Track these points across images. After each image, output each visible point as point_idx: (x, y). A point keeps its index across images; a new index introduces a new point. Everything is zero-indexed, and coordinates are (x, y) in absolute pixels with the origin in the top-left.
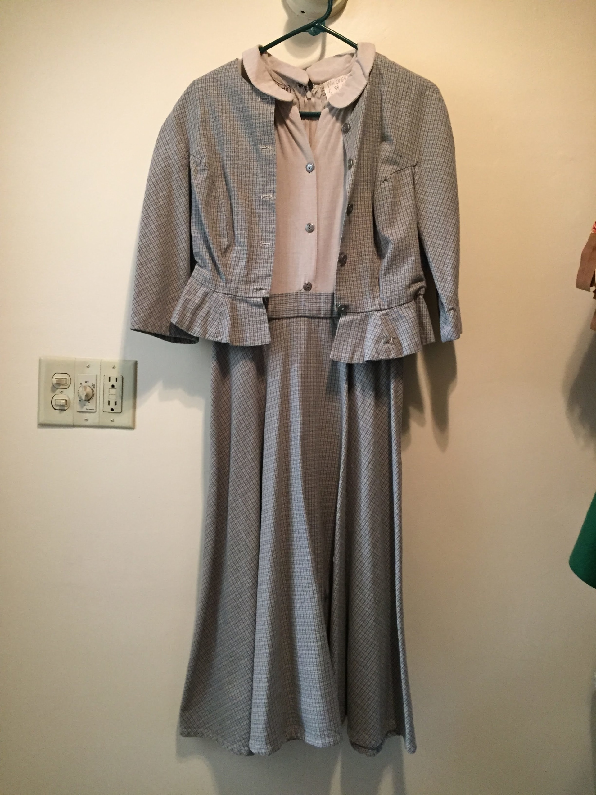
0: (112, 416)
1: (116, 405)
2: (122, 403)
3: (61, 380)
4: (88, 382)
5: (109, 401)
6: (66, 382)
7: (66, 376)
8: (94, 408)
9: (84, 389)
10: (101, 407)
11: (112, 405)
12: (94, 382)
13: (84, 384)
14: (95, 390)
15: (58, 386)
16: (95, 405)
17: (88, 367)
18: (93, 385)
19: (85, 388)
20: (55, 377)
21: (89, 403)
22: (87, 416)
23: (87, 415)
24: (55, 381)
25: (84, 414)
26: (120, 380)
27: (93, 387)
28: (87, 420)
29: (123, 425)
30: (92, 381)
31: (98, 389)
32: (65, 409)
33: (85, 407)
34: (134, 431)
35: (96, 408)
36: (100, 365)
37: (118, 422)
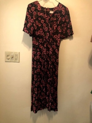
2: (17, 58)
17: (12, 53)
20: (7, 54)
21: (12, 58)
28: (12, 61)
31: (14, 56)
32: (9, 59)
34: (19, 63)
36: (14, 53)
37: (17, 61)
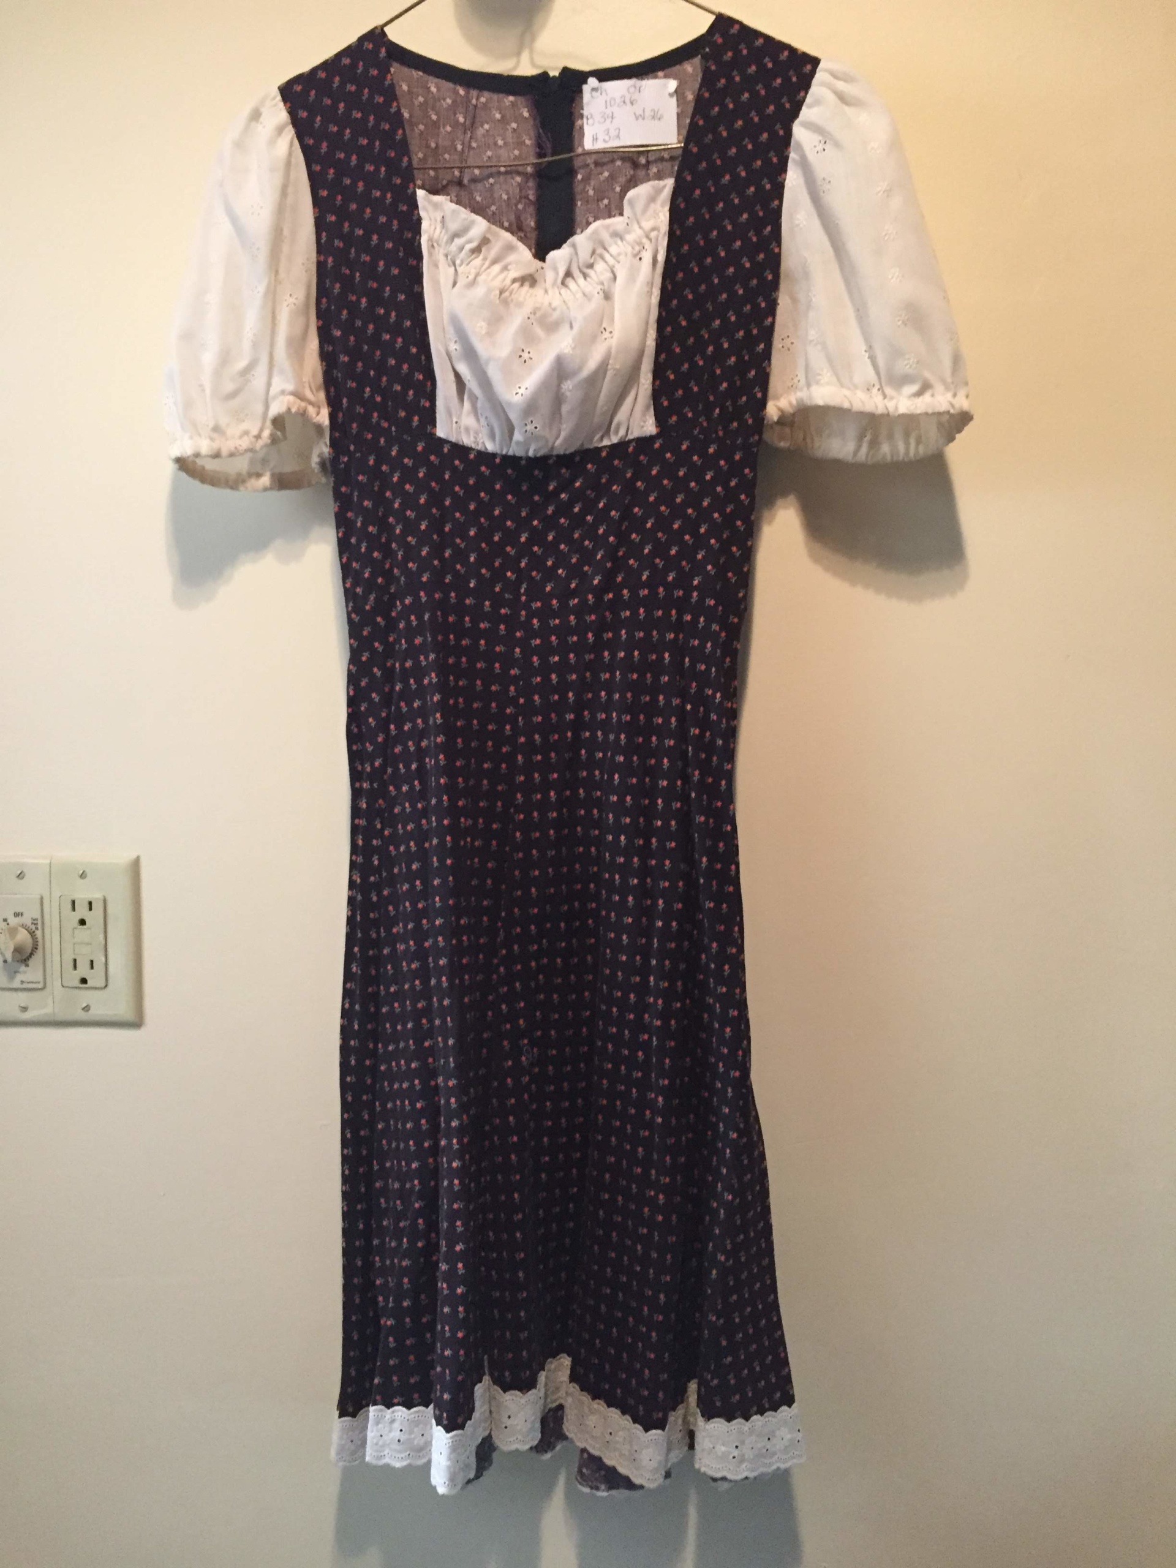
0: (86, 997)
1: (92, 967)
2: (106, 961)
4: (22, 915)
5: (75, 961)
8: (41, 979)
9: (8, 936)
10: (57, 974)
11: (83, 970)
12: (38, 915)
13: (13, 921)
14: (39, 933)
16: (41, 973)
17: (20, 876)
18: (34, 922)
19: (13, 932)
21: (27, 965)
22: (22, 998)
23: (21, 995)
25: (14, 994)
26: (98, 907)
27: (34, 929)
28: (24, 1009)
29: (114, 1019)
30: (31, 913)
31: (47, 931)
33: (19, 977)
34: (143, 1029)
35: (45, 979)
36: (52, 872)
37: (97, 1012)
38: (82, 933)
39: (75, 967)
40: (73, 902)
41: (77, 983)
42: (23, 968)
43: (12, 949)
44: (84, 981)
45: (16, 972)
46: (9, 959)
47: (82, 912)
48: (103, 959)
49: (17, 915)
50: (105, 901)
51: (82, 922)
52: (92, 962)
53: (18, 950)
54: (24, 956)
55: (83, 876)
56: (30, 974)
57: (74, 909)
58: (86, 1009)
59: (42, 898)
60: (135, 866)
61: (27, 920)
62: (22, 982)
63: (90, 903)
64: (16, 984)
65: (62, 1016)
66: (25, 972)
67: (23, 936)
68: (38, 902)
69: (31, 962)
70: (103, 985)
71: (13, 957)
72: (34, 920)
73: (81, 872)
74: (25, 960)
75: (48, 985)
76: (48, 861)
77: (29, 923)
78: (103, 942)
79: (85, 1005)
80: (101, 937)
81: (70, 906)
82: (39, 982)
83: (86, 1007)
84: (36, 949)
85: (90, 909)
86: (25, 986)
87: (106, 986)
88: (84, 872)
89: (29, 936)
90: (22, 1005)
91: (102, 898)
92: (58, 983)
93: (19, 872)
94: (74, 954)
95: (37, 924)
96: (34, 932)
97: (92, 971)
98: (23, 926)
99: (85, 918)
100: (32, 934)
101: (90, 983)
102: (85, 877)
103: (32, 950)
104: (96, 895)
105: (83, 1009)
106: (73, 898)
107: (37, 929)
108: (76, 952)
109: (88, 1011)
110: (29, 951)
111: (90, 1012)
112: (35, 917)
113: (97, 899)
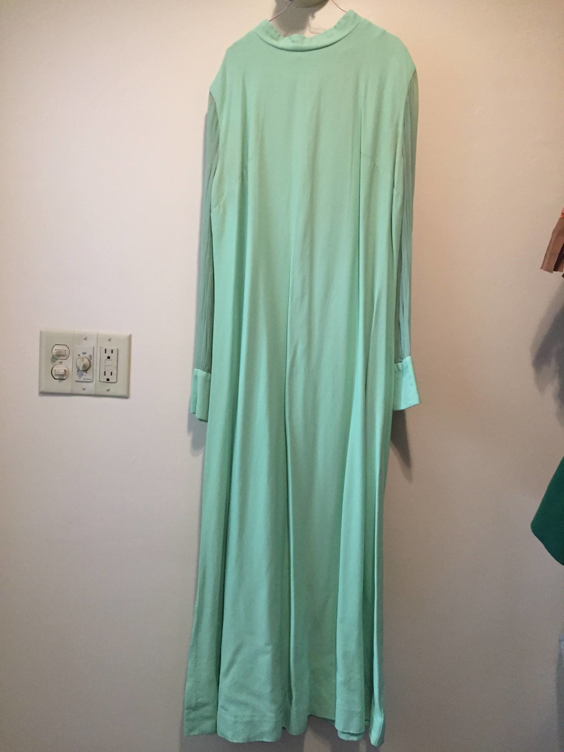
0: (109, 386)
2: (117, 374)
3: (60, 352)
4: (86, 353)
6: (65, 352)
7: (65, 348)
9: (81, 360)
10: (98, 377)
11: (108, 376)
13: (82, 355)
14: (92, 361)
15: (57, 357)
16: (92, 376)
19: (83, 359)
20: (55, 348)
23: (85, 384)
24: (54, 352)
25: (82, 384)
26: (115, 352)
28: (84, 389)
29: (119, 395)
30: (89, 353)
32: (65, 378)
33: (83, 377)
35: (93, 378)
36: (98, 338)
37: (112, 392)
38: (109, 362)
39: (105, 375)
40: (106, 350)
41: (106, 381)
42: (85, 373)
43: (83, 366)
44: (108, 380)
45: (82, 375)
46: (81, 369)
47: (109, 354)
48: (116, 372)
49: (84, 353)
50: (118, 349)
51: (109, 358)
52: (111, 373)
53: (84, 366)
54: (86, 369)
55: (110, 340)
56: (87, 376)
57: (106, 353)
58: (108, 390)
59: (94, 348)
60: (130, 337)
61: (87, 355)
62: (84, 379)
63: (112, 351)
64: (82, 380)
65: (98, 393)
66: (86, 375)
67: (86, 361)
68: (92, 349)
69: (88, 371)
70: (115, 382)
71: (83, 368)
72: (91, 356)
73: (109, 339)
74: (86, 371)
75: (94, 380)
76: (97, 334)
77: (88, 356)
78: (116, 366)
79: (107, 389)
80: (116, 363)
81: (104, 351)
82: (91, 379)
83: (108, 389)
84: (91, 367)
85: (112, 353)
86: (86, 380)
87: (116, 382)
88: (110, 339)
89: (89, 362)
90: (84, 388)
91: (117, 349)
92: (99, 380)
93: (85, 338)
94: (105, 369)
95: (91, 357)
96: (90, 360)
97: (112, 376)
98: (86, 358)
99: (109, 356)
100: (89, 361)
101: (110, 381)
102: (111, 340)
103: (88, 368)
104: (114, 348)
105: (107, 390)
106: (106, 348)
107: (91, 359)
108: (106, 369)
109: (108, 391)
110: (87, 368)
111: (109, 392)
112: (90, 355)
113: (114, 349)
